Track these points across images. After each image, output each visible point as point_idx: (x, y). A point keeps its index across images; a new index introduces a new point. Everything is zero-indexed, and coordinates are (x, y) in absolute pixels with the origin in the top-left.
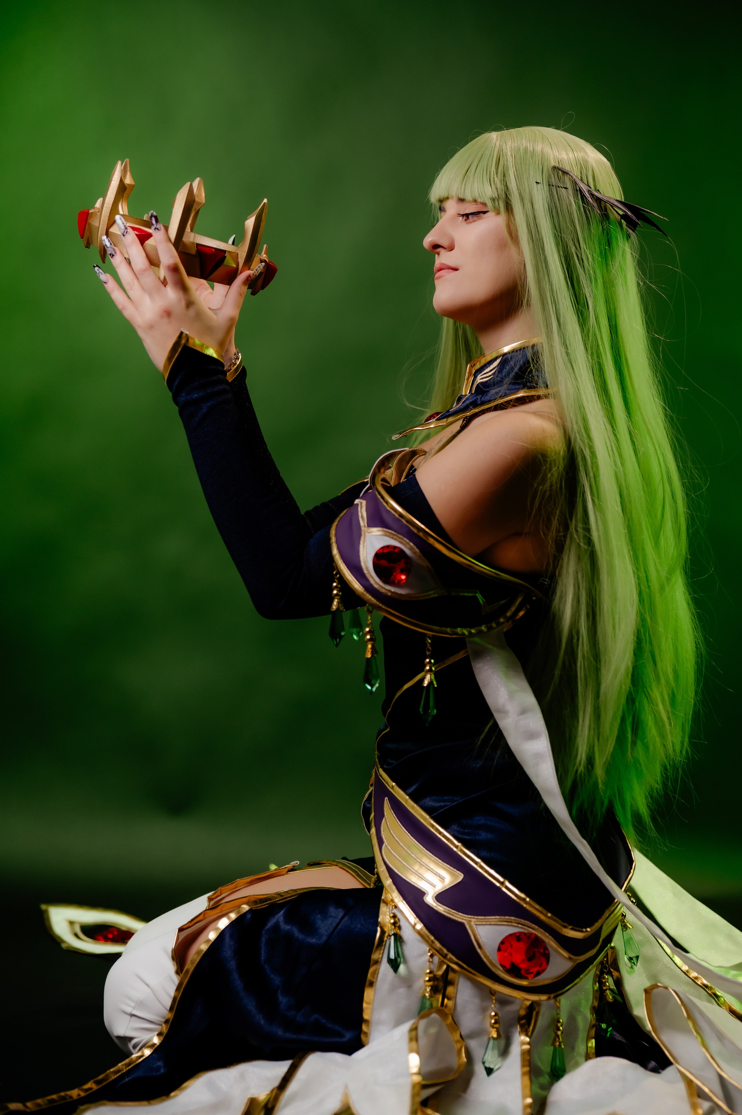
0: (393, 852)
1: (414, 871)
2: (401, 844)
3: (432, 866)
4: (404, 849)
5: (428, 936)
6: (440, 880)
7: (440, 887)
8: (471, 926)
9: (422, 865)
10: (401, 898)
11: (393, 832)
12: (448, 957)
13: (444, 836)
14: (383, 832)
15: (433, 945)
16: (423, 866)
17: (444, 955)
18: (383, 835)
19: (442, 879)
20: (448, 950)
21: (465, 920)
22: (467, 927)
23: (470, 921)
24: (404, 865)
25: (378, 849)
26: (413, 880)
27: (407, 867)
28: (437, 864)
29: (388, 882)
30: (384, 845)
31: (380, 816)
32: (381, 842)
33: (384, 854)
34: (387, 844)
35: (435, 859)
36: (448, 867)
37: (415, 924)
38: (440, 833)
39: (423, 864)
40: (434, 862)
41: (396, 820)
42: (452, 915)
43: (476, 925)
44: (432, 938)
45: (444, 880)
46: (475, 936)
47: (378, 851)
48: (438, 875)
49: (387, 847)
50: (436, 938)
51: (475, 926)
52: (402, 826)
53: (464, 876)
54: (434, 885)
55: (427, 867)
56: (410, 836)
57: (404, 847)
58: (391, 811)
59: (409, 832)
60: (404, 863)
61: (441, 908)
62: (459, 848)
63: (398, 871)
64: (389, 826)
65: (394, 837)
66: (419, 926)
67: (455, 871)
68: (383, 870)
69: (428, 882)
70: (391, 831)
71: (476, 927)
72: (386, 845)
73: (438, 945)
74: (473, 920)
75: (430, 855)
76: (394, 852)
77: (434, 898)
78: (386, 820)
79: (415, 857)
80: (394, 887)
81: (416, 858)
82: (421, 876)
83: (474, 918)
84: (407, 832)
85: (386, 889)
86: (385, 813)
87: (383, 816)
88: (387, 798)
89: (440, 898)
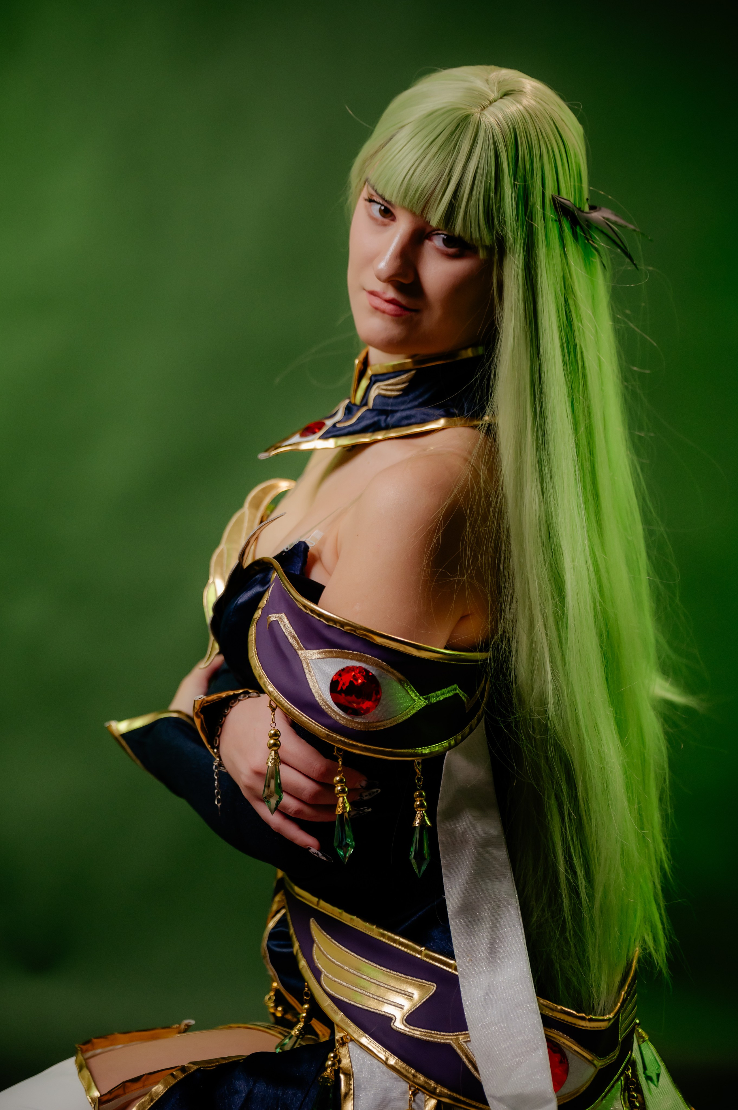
0: (336, 980)
1: (371, 995)
2: (346, 968)
3: (393, 983)
4: (350, 972)
5: (407, 1071)
6: (407, 998)
7: (408, 1006)
8: (460, 1046)
9: (379, 985)
10: (362, 1032)
11: (331, 957)
12: (438, 1091)
13: (401, 944)
14: (318, 960)
15: (416, 1080)
16: (382, 986)
17: (432, 1090)
18: (318, 964)
19: (410, 996)
20: (437, 1082)
21: (451, 1039)
22: (455, 1047)
23: (458, 1039)
24: (356, 991)
25: (315, 982)
26: (372, 1005)
27: (360, 992)
28: (398, 979)
29: (338, 1017)
30: (323, 976)
31: (307, 943)
32: (317, 973)
33: (324, 985)
34: (326, 973)
35: (394, 974)
36: (414, 980)
37: (387, 1059)
38: (395, 941)
39: (381, 984)
40: (394, 978)
41: (332, 942)
42: (432, 1037)
43: (465, 1042)
44: (413, 1071)
45: (412, 997)
46: (467, 1056)
47: (316, 984)
48: (403, 992)
49: (327, 976)
50: (417, 1070)
51: (464, 1044)
52: (341, 946)
53: (437, 986)
54: (400, 1006)
55: (386, 986)
56: (355, 955)
57: (351, 970)
58: (322, 932)
59: (352, 952)
60: (354, 988)
61: (417, 1033)
62: (423, 954)
63: (348, 1000)
64: (324, 952)
65: (334, 963)
66: (393, 1061)
67: (424, 983)
68: (328, 1004)
69: (391, 1005)
70: (328, 956)
71: (466, 1044)
72: (325, 975)
73: (421, 1079)
74: (461, 1037)
75: (387, 972)
76: (339, 979)
77: (404, 1022)
78: (317, 945)
79: (367, 978)
80: (348, 1021)
81: (369, 979)
82: (381, 999)
83: (461, 1035)
84: (350, 952)
85: (337, 1025)
86: (315, 937)
87: (313, 941)
88: (313, 919)
89: (410, 1019)
